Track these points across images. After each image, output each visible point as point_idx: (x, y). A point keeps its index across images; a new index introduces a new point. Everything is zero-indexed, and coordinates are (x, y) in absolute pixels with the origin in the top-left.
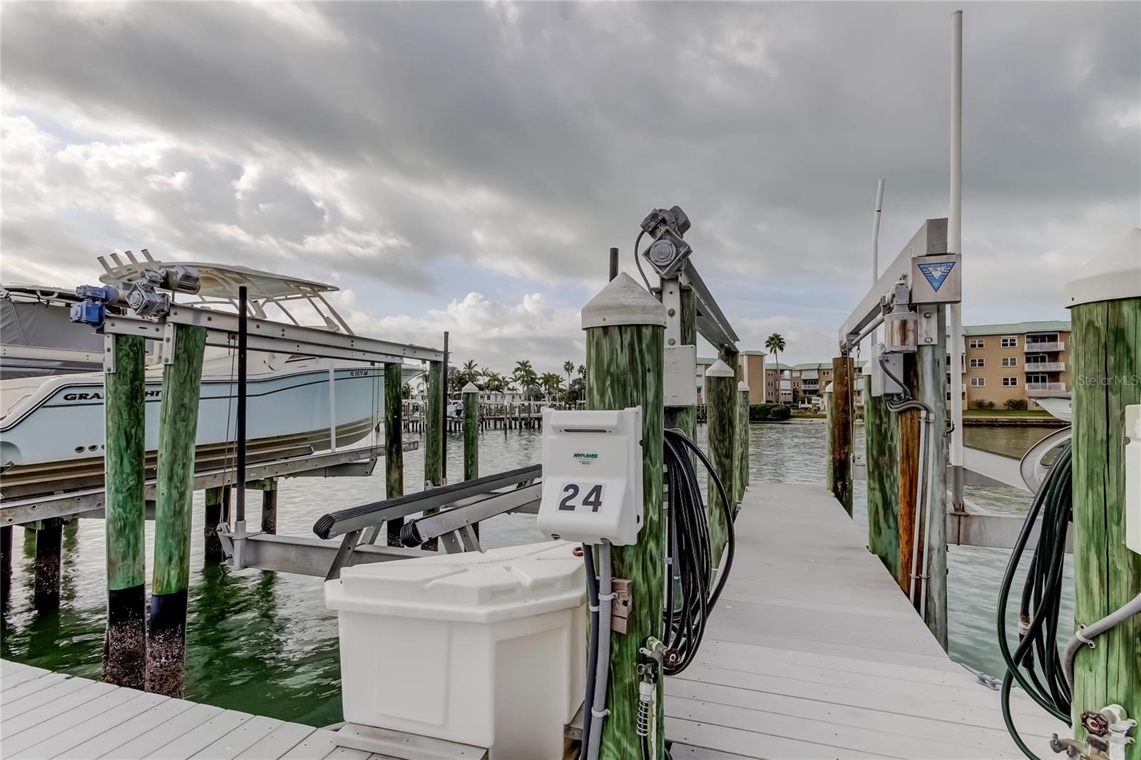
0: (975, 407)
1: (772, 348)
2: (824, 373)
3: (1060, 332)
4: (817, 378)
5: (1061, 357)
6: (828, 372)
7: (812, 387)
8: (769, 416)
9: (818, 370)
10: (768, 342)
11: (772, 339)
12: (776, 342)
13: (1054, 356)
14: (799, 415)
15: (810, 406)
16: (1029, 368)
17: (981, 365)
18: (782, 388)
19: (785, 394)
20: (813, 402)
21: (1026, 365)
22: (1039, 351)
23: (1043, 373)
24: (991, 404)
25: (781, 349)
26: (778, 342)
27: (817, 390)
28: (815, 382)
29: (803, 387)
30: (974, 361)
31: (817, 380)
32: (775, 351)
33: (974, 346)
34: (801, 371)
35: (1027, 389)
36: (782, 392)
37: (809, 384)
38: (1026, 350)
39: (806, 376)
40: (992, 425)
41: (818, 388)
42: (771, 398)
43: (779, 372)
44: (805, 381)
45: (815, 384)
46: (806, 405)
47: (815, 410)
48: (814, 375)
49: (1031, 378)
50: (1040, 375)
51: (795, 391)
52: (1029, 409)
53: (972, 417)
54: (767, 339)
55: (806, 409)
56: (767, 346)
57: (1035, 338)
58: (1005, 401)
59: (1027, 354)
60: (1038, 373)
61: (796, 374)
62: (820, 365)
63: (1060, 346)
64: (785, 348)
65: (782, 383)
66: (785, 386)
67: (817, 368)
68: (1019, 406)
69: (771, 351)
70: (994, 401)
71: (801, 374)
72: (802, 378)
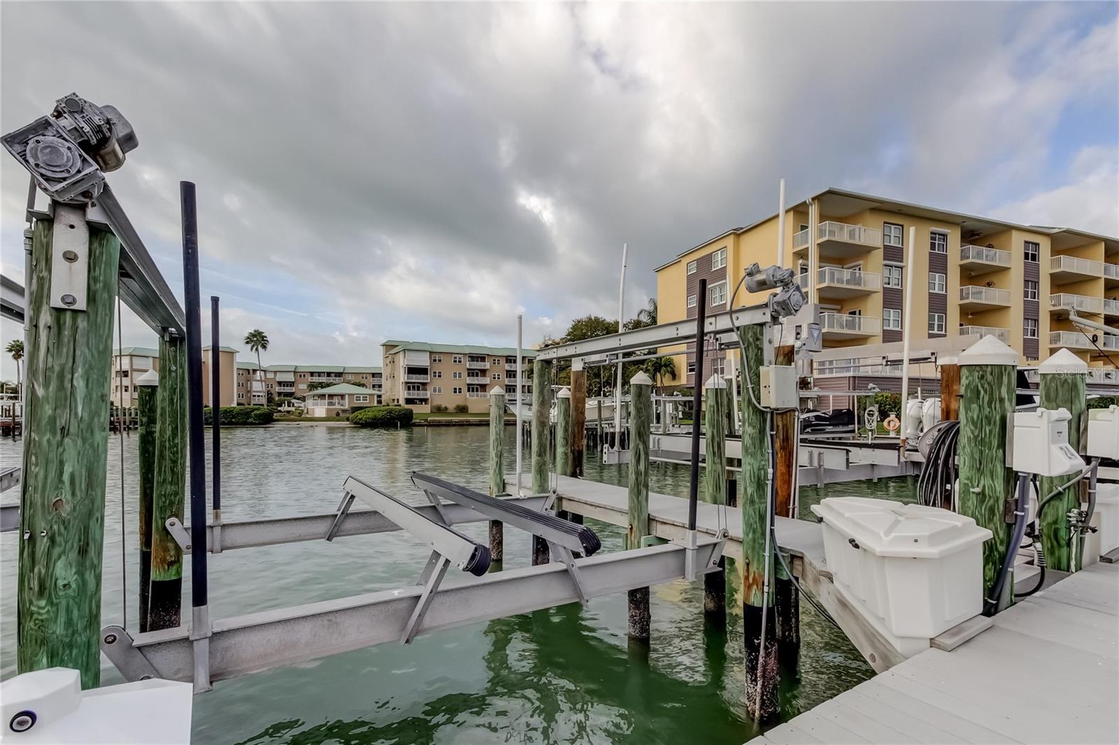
0: (435, 411)
1: (253, 346)
2: (301, 376)
3: (488, 355)
4: (293, 380)
5: (488, 374)
6: (304, 375)
7: (288, 390)
8: (250, 420)
9: (295, 372)
10: (248, 338)
11: (254, 336)
12: (258, 340)
13: (483, 372)
14: (282, 418)
15: (292, 409)
16: (469, 380)
17: (440, 376)
18: (254, 389)
19: (259, 396)
20: (295, 405)
21: (468, 378)
22: (475, 368)
23: (477, 385)
24: (446, 408)
25: (264, 347)
26: (261, 339)
27: (293, 393)
28: (291, 384)
29: (277, 389)
30: (435, 373)
31: (293, 382)
32: (257, 350)
33: (435, 360)
34: (275, 372)
35: (468, 396)
36: (254, 394)
37: (284, 386)
38: (468, 366)
39: (280, 377)
40: (448, 425)
41: (294, 391)
42: (242, 401)
43: (251, 372)
44: (280, 383)
45: (291, 386)
46: (287, 408)
47: (299, 413)
48: (290, 378)
49: (471, 388)
50: (475, 387)
51: (269, 393)
52: (469, 412)
53: (436, 419)
54: (247, 335)
55: (288, 412)
56: (247, 343)
57: (474, 358)
58: (454, 406)
59: (468, 369)
60: (474, 385)
61: (270, 376)
62: (296, 367)
63: (487, 365)
64: (269, 347)
65: (254, 384)
66: (258, 387)
67: (293, 370)
68: (462, 410)
69: (252, 349)
70: (448, 406)
71: (275, 375)
72: (277, 380)
